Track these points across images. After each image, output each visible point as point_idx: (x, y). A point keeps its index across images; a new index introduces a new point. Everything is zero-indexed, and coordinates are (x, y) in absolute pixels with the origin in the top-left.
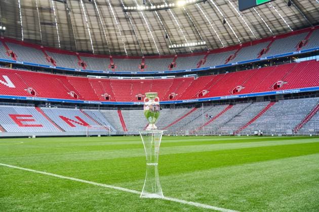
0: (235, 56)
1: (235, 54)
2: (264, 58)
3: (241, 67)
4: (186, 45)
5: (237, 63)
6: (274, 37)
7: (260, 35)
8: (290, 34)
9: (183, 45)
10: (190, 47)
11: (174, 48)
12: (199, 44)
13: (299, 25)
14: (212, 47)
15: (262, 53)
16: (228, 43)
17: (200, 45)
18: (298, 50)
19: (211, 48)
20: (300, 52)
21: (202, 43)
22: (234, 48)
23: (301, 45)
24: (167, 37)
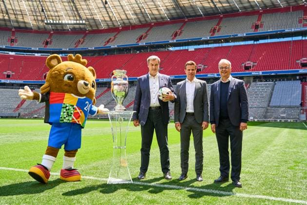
0: (114, 39)
1: (115, 36)
2: (142, 43)
3: (120, 50)
4: (64, 22)
5: (116, 46)
6: (152, 24)
7: (140, 21)
8: (167, 23)
9: (60, 22)
10: (68, 24)
11: (50, 24)
12: (78, 22)
13: (175, 15)
14: (91, 26)
15: (141, 38)
16: (108, 25)
17: (79, 24)
18: (173, 39)
19: (90, 28)
20: (175, 41)
21: (81, 22)
22: (113, 30)
23: (176, 35)
24: (43, 11)
